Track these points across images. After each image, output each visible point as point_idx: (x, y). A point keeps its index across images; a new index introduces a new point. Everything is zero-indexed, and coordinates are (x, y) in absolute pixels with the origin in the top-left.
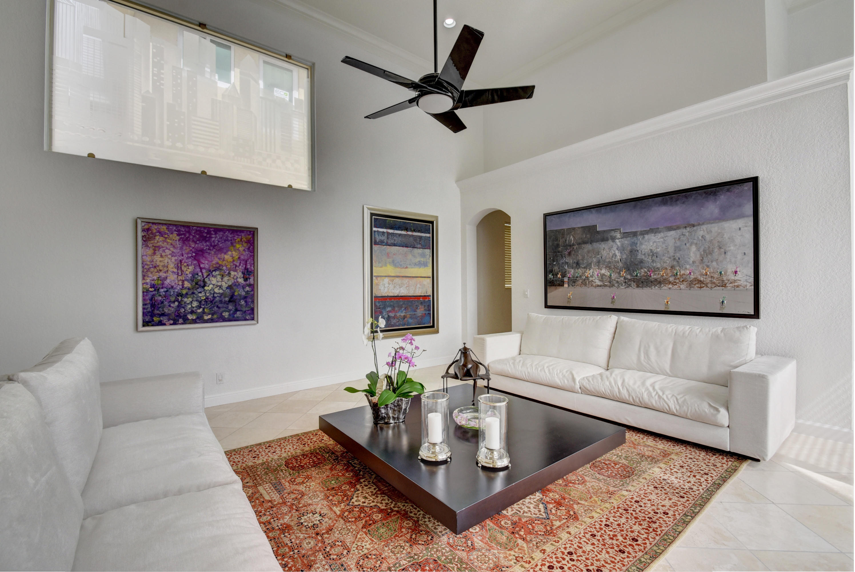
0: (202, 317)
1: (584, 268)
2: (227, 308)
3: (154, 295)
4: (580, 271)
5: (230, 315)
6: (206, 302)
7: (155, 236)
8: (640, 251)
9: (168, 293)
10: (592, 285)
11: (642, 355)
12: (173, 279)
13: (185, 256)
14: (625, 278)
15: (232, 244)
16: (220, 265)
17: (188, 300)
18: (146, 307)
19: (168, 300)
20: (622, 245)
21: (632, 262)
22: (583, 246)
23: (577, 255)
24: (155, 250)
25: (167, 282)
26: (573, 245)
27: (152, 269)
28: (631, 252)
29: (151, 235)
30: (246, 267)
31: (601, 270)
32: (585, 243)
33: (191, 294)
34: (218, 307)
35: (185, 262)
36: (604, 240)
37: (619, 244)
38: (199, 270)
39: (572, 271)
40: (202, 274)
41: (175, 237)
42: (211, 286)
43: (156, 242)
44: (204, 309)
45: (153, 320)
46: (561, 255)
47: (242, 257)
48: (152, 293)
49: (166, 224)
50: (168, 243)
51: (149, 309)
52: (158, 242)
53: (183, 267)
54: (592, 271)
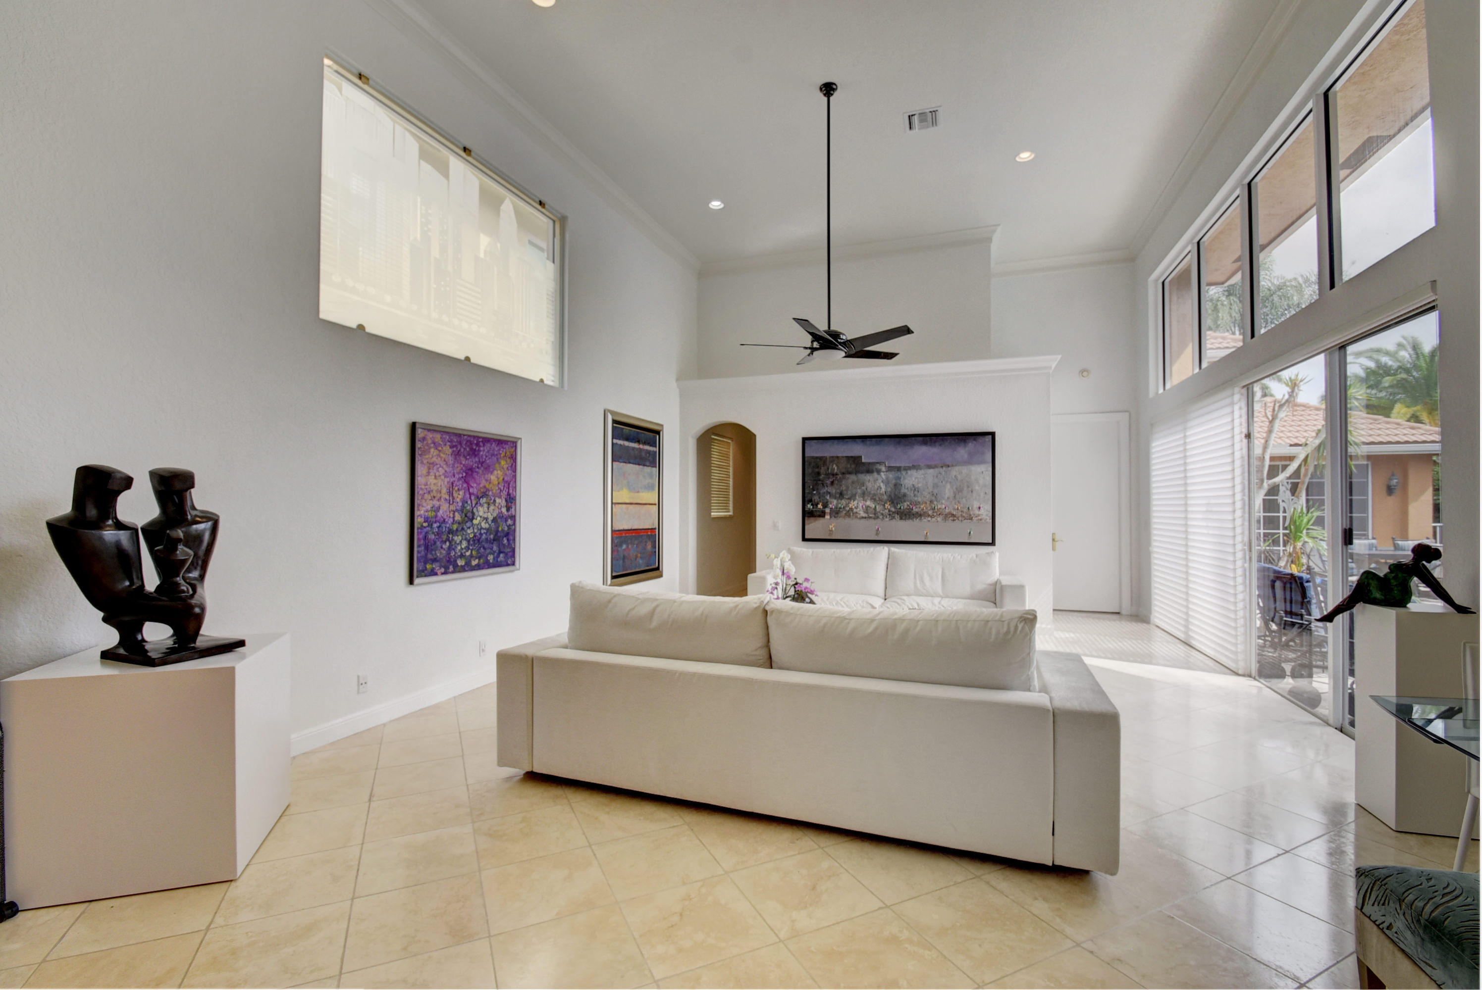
0: (470, 561)
1: (848, 499)
2: (492, 549)
3: (427, 533)
4: (844, 502)
5: (494, 559)
6: (474, 541)
7: (430, 448)
8: (903, 486)
9: (440, 529)
10: (856, 517)
11: (918, 582)
12: (445, 509)
13: (457, 476)
14: (889, 511)
15: (497, 459)
16: (488, 490)
17: (457, 539)
18: (420, 549)
19: (440, 540)
20: (887, 478)
21: (896, 495)
22: (848, 476)
23: (841, 485)
24: (429, 468)
25: (440, 513)
26: (837, 474)
27: (426, 495)
28: (895, 485)
29: (426, 448)
30: (508, 492)
31: (866, 501)
32: (850, 473)
33: (461, 531)
34: (484, 548)
35: (456, 486)
36: (869, 471)
37: (884, 477)
38: (468, 496)
39: (835, 502)
40: (471, 502)
41: (448, 450)
42: (479, 518)
43: (431, 456)
44: (471, 552)
45: (426, 569)
46: (823, 484)
47: (506, 479)
48: (425, 530)
49: (440, 432)
50: (441, 458)
51: (423, 553)
52: (432, 457)
53: (454, 492)
54: (856, 502)
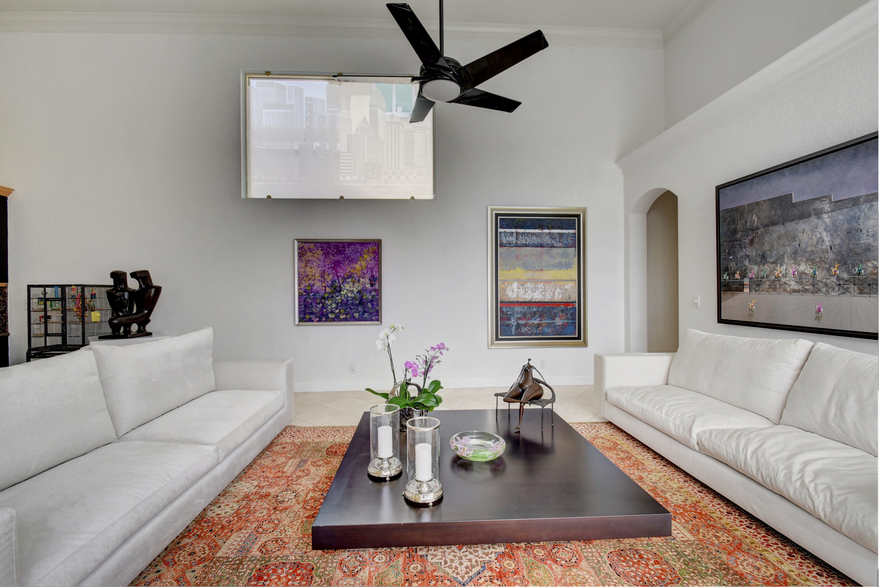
0: (339, 316)
1: (773, 263)
2: (357, 309)
3: (306, 298)
4: (767, 268)
5: (359, 315)
6: (342, 304)
7: (307, 252)
8: (864, 231)
9: (315, 296)
10: (785, 290)
12: (318, 285)
13: (327, 266)
14: (838, 279)
15: (361, 255)
16: (352, 273)
17: (328, 302)
18: (301, 307)
19: (315, 302)
20: (834, 223)
21: (851, 250)
22: (771, 228)
23: (763, 244)
24: (306, 263)
25: (315, 288)
26: (757, 228)
27: (305, 278)
28: (849, 232)
29: (304, 252)
30: (372, 274)
31: (799, 265)
32: (774, 223)
33: (331, 298)
34: (350, 309)
35: (327, 272)
36: (804, 216)
37: (827, 221)
38: (336, 278)
39: (756, 268)
40: (339, 281)
41: (320, 252)
42: (345, 291)
43: (307, 257)
44: (340, 310)
45: (305, 318)
46: (740, 244)
47: (369, 266)
48: (305, 297)
49: (313, 243)
50: (315, 257)
51: (303, 309)
52: (308, 257)
53: (325, 276)
54: (784, 267)
